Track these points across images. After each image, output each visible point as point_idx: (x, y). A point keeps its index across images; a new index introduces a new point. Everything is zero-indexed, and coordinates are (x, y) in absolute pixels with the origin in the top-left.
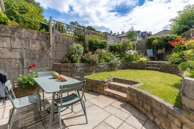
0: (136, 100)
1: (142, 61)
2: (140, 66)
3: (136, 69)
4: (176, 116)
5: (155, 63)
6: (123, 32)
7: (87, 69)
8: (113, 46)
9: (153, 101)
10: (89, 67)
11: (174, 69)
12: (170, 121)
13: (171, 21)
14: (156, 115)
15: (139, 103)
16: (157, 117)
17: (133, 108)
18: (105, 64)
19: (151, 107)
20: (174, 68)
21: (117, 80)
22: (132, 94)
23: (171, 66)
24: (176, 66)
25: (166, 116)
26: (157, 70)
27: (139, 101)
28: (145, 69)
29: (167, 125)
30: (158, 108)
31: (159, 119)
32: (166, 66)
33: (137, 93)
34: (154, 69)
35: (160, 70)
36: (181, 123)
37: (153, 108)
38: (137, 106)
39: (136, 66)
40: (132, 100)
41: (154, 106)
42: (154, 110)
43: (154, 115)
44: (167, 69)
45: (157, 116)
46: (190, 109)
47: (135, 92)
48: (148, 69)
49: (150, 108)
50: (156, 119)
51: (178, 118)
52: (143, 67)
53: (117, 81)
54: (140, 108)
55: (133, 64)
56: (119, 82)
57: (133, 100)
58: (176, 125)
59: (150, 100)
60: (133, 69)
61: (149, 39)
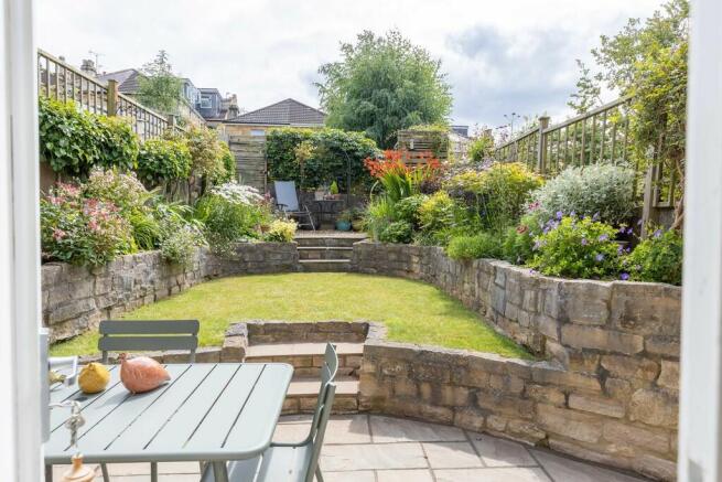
0: (404, 387)
1: (282, 235)
2: (279, 257)
3: (261, 274)
4: (551, 380)
5: (323, 242)
6: (87, 66)
7: (60, 305)
8: (149, 155)
9: (477, 366)
10: (73, 286)
11: (395, 261)
12: (535, 402)
13: (324, 70)
14: (489, 406)
15: (419, 394)
16: (492, 413)
17: (399, 420)
18: (144, 259)
19: (469, 388)
20: (393, 256)
21: (266, 333)
22: (386, 372)
23: (383, 247)
24: (401, 248)
25: (524, 395)
26: (339, 269)
27: (418, 387)
28: (299, 267)
29: (526, 419)
30: (495, 383)
31: (500, 414)
32: (370, 249)
33: (411, 357)
34: (331, 266)
35: (350, 266)
36: (564, 393)
37: (479, 390)
38: (412, 407)
39: (261, 258)
40: (387, 393)
41: (481, 379)
42: (481, 396)
43: (482, 409)
44: (374, 263)
45: (493, 409)
46: (584, 350)
47: (400, 357)
48: (307, 269)
49: (466, 392)
50: (490, 420)
51: (557, 382)
52: (288, 262)
53: (265, 337)
54: (428, 409)
55: (251, 250)
56: (276, 341)
57: (394, 392)
58: (555, 404)
59: (466, 367)
60: (251, 274)
61: (277, 138)
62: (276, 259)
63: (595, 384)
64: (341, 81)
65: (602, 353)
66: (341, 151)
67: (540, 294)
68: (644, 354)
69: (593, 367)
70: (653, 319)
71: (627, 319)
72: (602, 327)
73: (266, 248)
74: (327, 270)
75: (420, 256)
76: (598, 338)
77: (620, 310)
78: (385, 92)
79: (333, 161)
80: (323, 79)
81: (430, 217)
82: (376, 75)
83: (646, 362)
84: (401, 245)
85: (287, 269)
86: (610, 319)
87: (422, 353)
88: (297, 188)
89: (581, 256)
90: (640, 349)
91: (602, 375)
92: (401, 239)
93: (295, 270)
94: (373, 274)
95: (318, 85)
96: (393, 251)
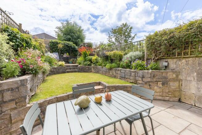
1: (62, 65)
2: (62, 70)
19: (127, 91)
20: (87, 69)
26: (75, 72)
28: (66, 72)
33: (116, 87)
35: (78, 71)
37: (129, 91)
39: (58, 70)
41: (129, 89)
44: (83, 70)
46: (147, 82)
47: (114, 87)
48: (68, 72)
59: (127, 87)
60: (56, 74)
61: (52, 42)
62: (61, 70)
63: (149, 87)
64: (61, 30)
65: (150, 82)
66: (68, 46)
67: (136, 73)
68: (156, 81)
69: (148, 84)
70: (157, 76)
71: (154, 76)
72: (150, 78)
73: (59, 68)
74: (73, 72)
75: (94, 68)
76: (149, 80)
77: (152, 75)
78: (73, 34)
79: (66, 48)
80: (57, 30)
81: (95, 61)
82: (70, 30)
83: (156, 82)
84: (89, 66)
85: (64, 72)
86: (151, 77)
87: (118, 86)
88: (59, 54)
89: (142, 67)
90: (155, 81)
91: (150, 85)
92: (89, 65)
93: (66, 73)
94: (83, 72)
95: (55, 31)
96: (87, 67)
